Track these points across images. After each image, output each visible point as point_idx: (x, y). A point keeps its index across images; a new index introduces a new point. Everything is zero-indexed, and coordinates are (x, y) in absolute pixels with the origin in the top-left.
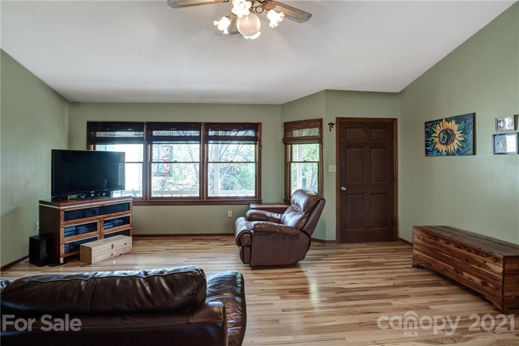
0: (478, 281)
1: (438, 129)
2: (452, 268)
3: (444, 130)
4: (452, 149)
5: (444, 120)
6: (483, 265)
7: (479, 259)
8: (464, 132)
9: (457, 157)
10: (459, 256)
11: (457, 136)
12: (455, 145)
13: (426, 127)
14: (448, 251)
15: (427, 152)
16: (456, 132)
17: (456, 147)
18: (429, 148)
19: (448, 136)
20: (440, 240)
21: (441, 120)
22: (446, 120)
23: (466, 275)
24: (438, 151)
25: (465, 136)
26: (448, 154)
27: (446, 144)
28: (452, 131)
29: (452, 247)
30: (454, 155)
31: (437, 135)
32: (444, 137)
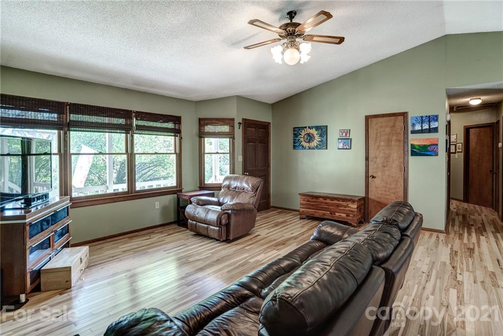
0: (344, 215)
1: (303, 133)
2: (329, 213)
3: (307, 134)
4: (313, 145)
5: (308, 128)
6: (347, 206)
7: (344, 203)
8: (321, 136)
9: (316, 151)
10: (333, 205)
11: (316, 138)
12: (314, 143)
13: (294, 131)
14: (326, 204)
15: (294, 147)
16: (315, 136)
17: (316, 144)
18: (296, 145)
19: (310, 138)
20: (320, 199)
21: (306, 127)
22: (309, 127)
23: (337, 214)
24: (303, 147)
25: (322, 139)
26: (310, 148)
27: (309, 142)
28: (313, 135)
29: (328, 201)
30: (314, 149)
31: (303, 137)
32: (307, 138)
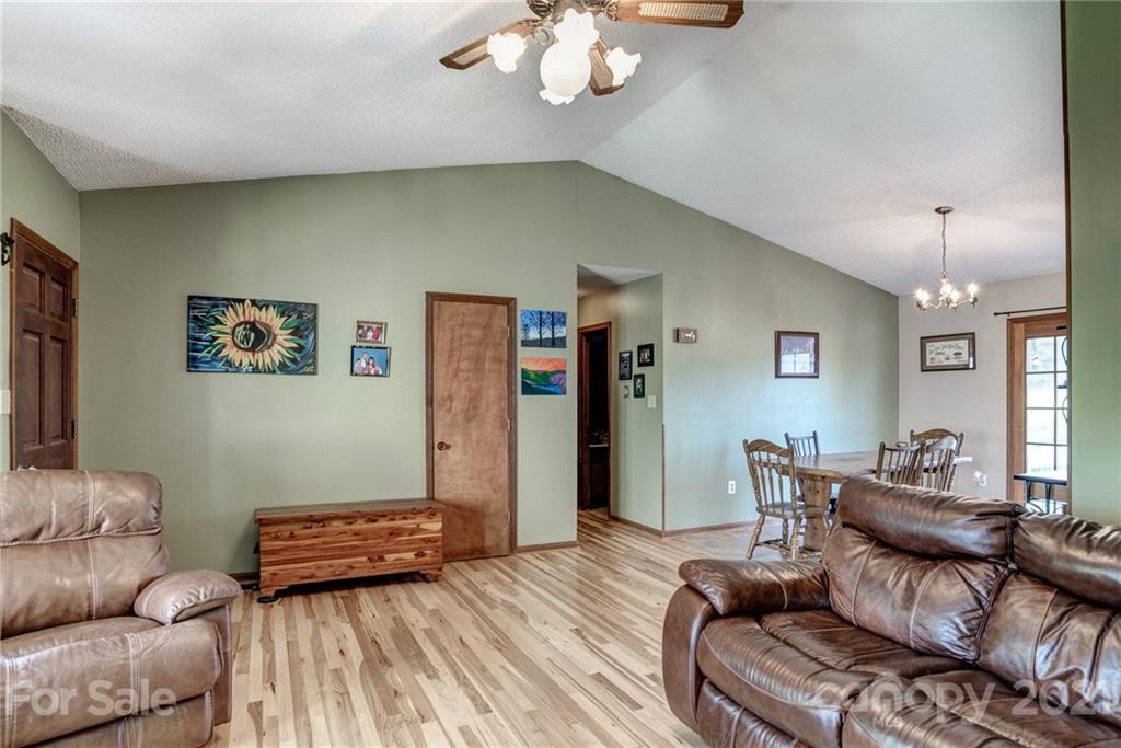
0: (410, 556)
1: (231, 318)
2: (364, 559)
3: (246, 323)
4: (268, 360)
5: (248, 301)
6: (418, 529)
7: (410, 524)
8: (297, 332)
9: (280, 378)
10: (376, 535)
11: (279, 339)
12: (274, 354)
13: (190, 308)
14: (356, 534)
15: (193, 363)
16: (277, 331)
17: (277, 358)
18: (200, 355)
19: (258, 337)
20: (335, 523)
21: (242, 301)
22: (254, 302)
23: (390, 558)
24: (229, 363)
25: (300, 341)
26: (256, 370)
27: (253, 349)
28: (268, 328)
29: (360, 525)
30: (274, 372)
31: (228, 330)
32: (247, 337)
